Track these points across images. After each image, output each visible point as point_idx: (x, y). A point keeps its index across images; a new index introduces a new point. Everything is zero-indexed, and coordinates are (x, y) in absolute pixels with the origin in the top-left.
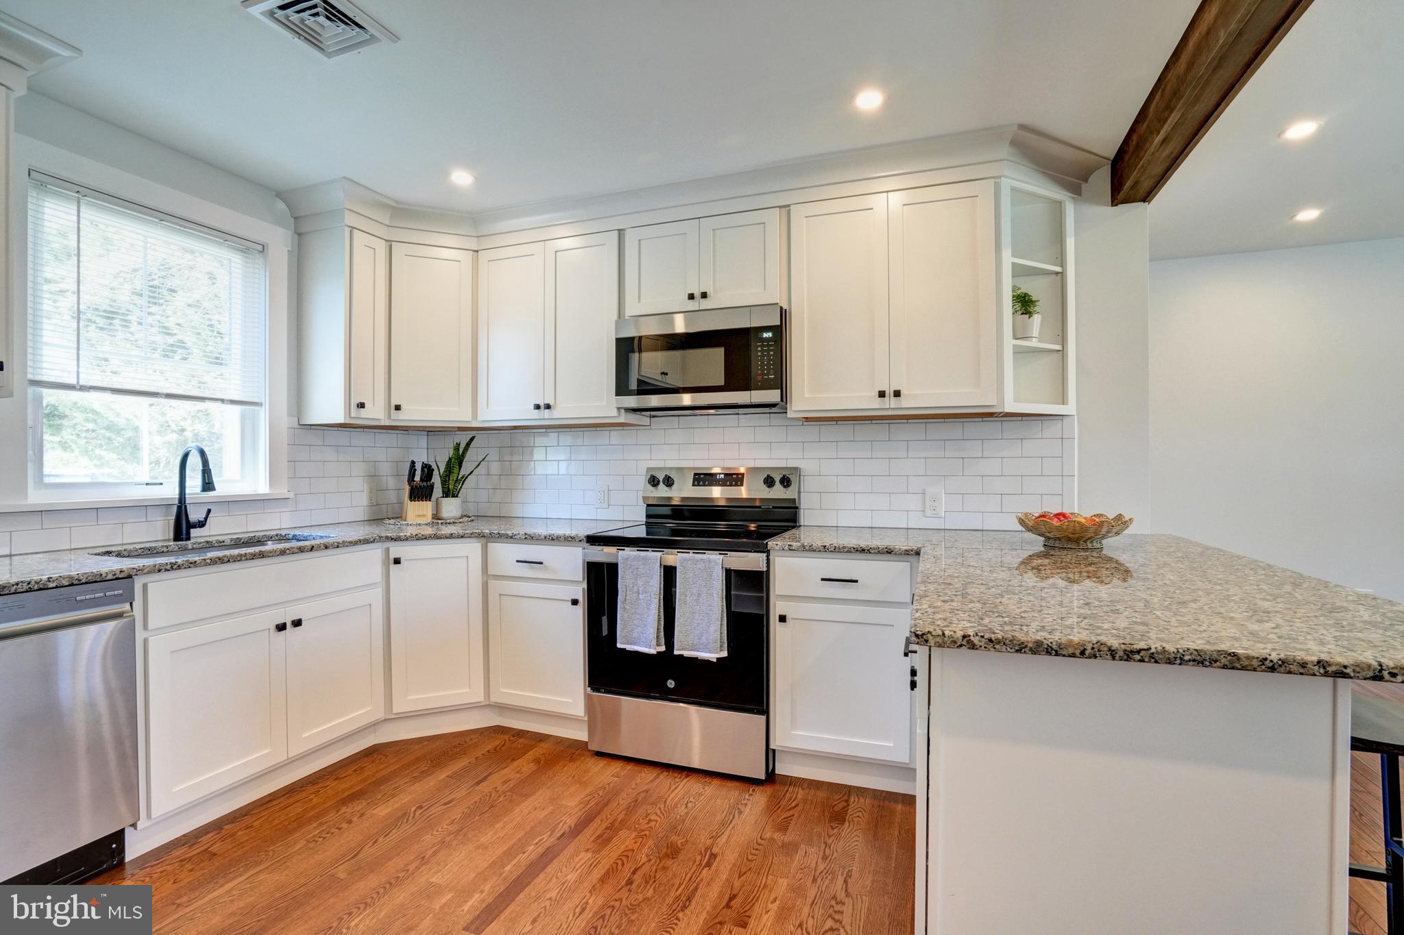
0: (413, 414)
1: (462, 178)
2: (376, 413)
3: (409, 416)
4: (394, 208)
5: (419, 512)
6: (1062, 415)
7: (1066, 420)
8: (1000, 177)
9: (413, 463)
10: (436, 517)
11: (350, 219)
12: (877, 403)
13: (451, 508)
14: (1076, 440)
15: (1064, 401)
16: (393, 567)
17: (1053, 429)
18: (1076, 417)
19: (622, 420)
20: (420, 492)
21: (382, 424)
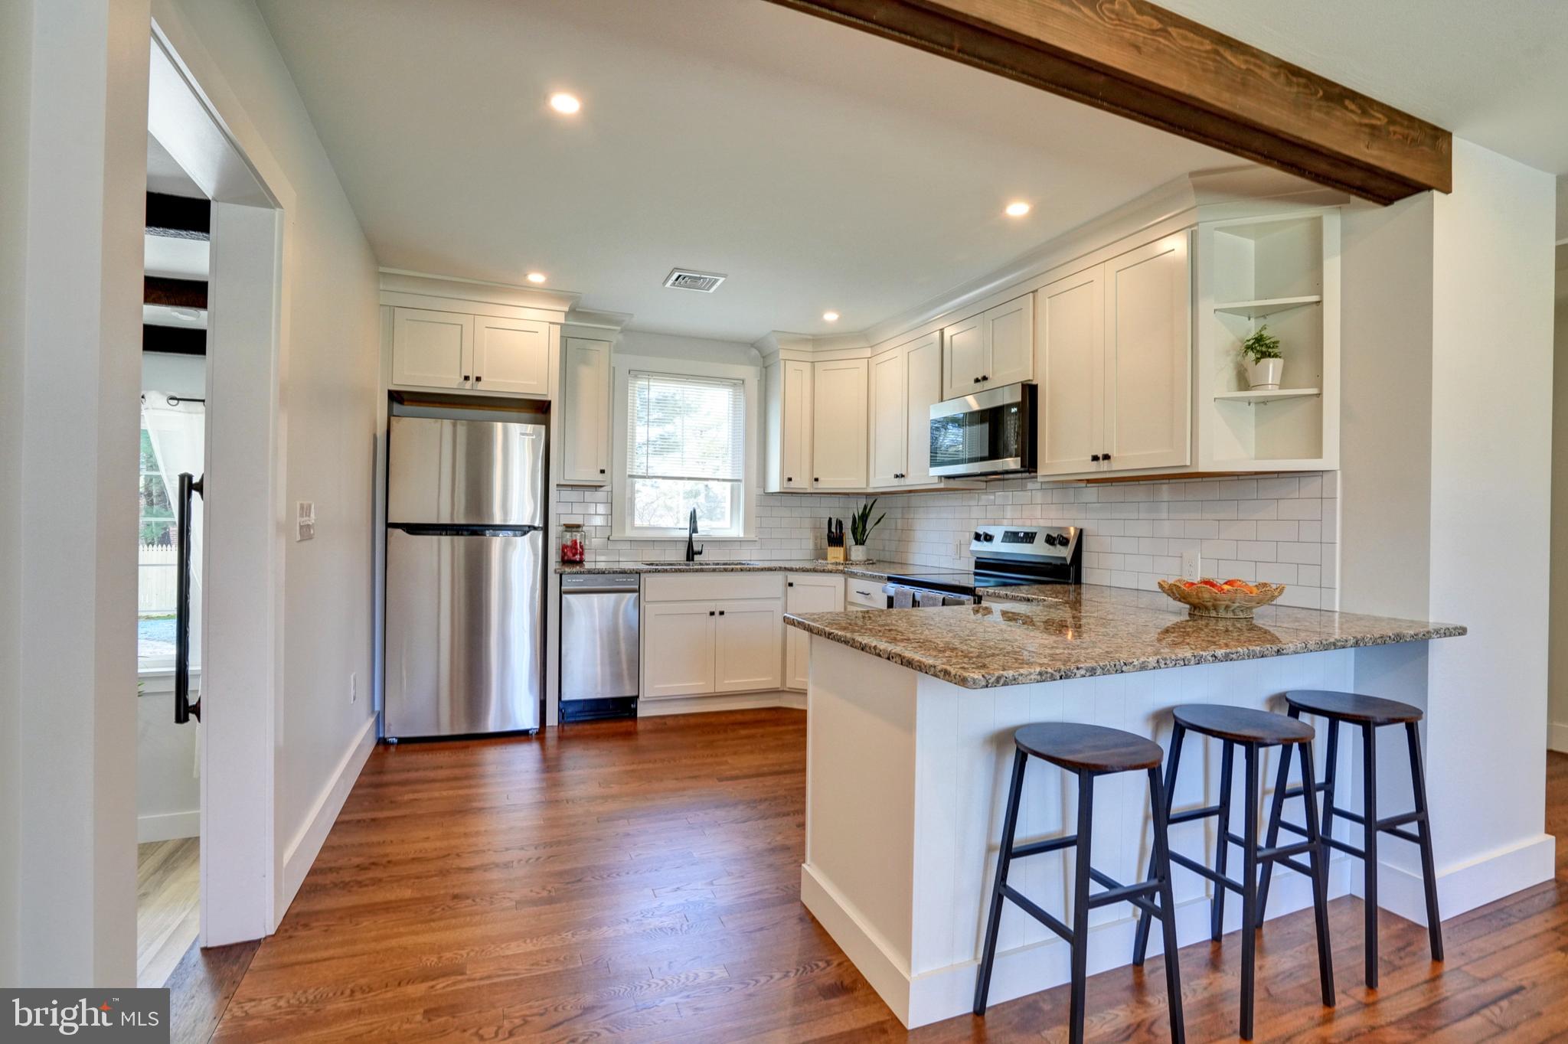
0: (827, 484)
1: (831, 317)
2: (802, 483)
3: (825, 485)
4: (813, 340)
5: (836, 554)
6: (1322, 471)
7: (1326, 477)
8: (1197, 224)
9: (830, 519)
10: (847, 558)
11: (782, 355)
12: (1093, 467)
13: (858, 553)
14: (1338, 500)
15: (1319, 454)
16: (789, 588)
17: (1312, 486)
18: (1339, 473)
19: (942, 486)
20: (836, 540)
21: (809, 491)
